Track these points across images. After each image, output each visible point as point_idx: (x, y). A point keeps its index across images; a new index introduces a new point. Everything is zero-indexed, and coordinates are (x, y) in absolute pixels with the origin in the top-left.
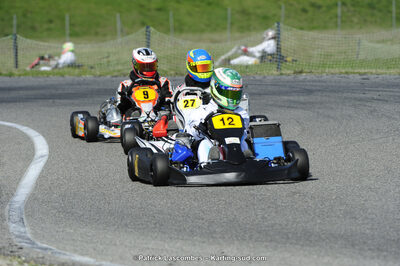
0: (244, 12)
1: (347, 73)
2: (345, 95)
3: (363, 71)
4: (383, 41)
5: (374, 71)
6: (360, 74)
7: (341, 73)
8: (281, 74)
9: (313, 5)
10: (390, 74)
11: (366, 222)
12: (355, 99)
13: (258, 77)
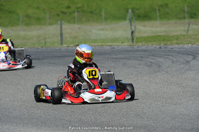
0: (28, 16)
1: (101, 45)
2: (106, 56)
3: (109, 44)
4: (102, 30)
5: (115, 44)
6: (108, 46)
7: (98, 46)
8: (68, 46)
9: (62, 12)
10: (124, 45)
11: (149, 119)
12: (113, 58)
13: (57, 48)
